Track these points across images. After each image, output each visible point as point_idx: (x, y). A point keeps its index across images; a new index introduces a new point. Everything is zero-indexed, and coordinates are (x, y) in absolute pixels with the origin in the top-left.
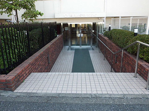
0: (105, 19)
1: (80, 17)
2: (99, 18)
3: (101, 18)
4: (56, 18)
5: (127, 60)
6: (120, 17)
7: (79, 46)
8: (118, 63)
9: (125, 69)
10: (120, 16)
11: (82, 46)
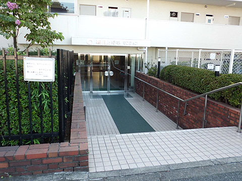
0: (146, 49)
1: (113, 45)
2: (138, 48)
3: (141, 48)
4: (73, 44)
5: (212, 109)
6: (167, 48)
7: (106, 92)
8: (189, 114)
9: (208, 123)
10: (167, 46)
11: (111, 91)
